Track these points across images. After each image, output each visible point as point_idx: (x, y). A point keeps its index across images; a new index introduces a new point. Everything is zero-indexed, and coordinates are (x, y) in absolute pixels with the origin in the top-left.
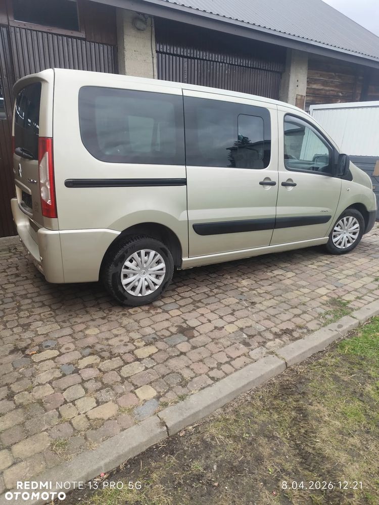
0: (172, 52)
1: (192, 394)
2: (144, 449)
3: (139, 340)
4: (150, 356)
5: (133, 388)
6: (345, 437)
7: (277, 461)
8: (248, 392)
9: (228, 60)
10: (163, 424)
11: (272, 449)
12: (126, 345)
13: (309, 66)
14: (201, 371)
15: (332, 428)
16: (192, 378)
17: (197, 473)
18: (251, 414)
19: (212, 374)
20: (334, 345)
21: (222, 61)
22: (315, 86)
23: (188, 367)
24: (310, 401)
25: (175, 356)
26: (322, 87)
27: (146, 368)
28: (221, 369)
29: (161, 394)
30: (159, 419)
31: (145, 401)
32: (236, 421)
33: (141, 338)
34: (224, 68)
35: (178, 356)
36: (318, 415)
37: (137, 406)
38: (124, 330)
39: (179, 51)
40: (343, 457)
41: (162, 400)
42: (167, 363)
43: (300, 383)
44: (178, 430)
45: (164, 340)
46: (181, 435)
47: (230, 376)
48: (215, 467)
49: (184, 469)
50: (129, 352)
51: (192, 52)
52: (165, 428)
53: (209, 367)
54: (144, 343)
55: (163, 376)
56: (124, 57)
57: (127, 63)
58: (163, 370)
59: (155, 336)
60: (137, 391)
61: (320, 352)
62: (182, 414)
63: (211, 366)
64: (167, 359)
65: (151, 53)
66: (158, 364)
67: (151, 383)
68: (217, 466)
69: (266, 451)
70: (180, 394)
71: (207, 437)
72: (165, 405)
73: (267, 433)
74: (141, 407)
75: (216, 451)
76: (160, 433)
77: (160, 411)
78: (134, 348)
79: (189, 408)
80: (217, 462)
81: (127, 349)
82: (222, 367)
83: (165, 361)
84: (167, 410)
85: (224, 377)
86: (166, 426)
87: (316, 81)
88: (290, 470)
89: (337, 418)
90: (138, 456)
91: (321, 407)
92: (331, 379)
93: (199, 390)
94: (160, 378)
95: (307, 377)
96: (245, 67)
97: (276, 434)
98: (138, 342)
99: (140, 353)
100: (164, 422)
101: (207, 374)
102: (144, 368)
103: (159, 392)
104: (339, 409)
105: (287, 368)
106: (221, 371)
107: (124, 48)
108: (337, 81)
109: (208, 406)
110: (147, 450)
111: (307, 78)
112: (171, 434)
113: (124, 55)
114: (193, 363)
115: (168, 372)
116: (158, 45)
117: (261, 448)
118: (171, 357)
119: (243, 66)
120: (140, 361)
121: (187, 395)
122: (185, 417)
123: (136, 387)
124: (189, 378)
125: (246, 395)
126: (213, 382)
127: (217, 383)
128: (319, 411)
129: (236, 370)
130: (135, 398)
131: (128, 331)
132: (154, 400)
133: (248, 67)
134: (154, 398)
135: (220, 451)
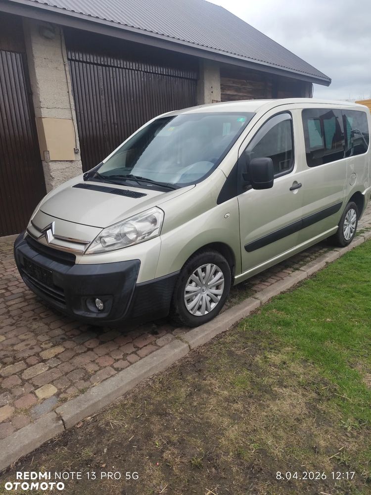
0: (85, 60)
1: (94, 386)
2: (38, 445)
3: (47, 342)
4: (56, 356)
5: (33, 388)
6: (230, 404)
7: (166, 435)
8: (151, 377)
9: (143, 67)
10: (60, 418)
11: (163, 425)
12: (32, 348)
13: (221, 74)
14: (107, 364)
15: (220, 398)
16: (96, 372)
17: (87, 459)
18: (149, 397)
19: (116, 365)
20: (236, 325)
21: (137, 68)
22: (229, 92)
23: (93, 362)
24: (205, 376)
25: (82, 353)
26: (235, 93)
27: (50, 368)
28: (127, 359)
29: (62, 391)
30: (55, 414)
31: (44, 399)
32: (132, 405)
33: (49, 340)
34: (139, 76)
35: (85, 352)
36: (210, 388)
37: (35, 405)
38: (33, 334)
39: (92, 58)
40: (226, 421)
41: (62, 396)
42: (72, 360)
43: (199, 362)
44: (76, 422)
45: (73, 339)
46: (78, 427)
47: (133, 365)
48: (105, 450)
49: (74, 458)
50: (34, 355)
51: (106, 59)
52: (61, 422)
53: (115, 359)
54: (51, 344)
55: (67, 374)
56: (34, 65)
57: (37, 71)
58: (67, 367)
59: (63, 336)
60: (36, 391)
61: (223, 332)
62: (80, 407)
63: (117, 358)
64: (73, 356)
65: (62, 61)
66: (63, 362)
67: (52, 382)
68: (108, 449)
69: (155, 428)
70: (81, 388)
71: (101, 424)
72: (65, 400)
73: (160, 411)
74: (39, 405)
75: (109, 435)
76: (55, 427)
77: (58, 407)
78: (41, 350)
79: (88, 400)
80: (108, 445)
81: (32, 352)
82: (127, 358)
83: (71, 359)
84: (65, 405)
85: (128, 366)
86: (62, 420)
87: (229, 88)
88: (175, 441)
89: (226, 388)
90: (31, 453)
91: (213, 381)
92: (226, 355)
93: (101, 382)
94: (63, 375)
95: (206, 356)
96: (161, 74)
97: (169, 411)
98: (46, 344)
99: (45, 355)
100: (61, 417)
101: (112, 366)
102: (47, 368)
103: (61, 389)
104: (229, 380)
105: (190, 350)
106: (126, 361)
107: (33, 56)
108: (249, 87)
109: (109, 396)
110: (41, 447)
111: (221, 85)
112: (68, 427)
113: (33, 63)
114: (99, 357)
115: (72, 368)
116: (69, 53)
117: (152, 426)
118: (78, 354)
119: (158, 74)
120: (44, 362)
121: (88, 388)
122: (83, 409)
123: (37, 387)
124: (93, 372)
125: (148, 379)
126: (116, 372)
127: (120, 373)
128: (211, 384)
129: (141, 358)
130: (34, 398)
131: (37, 335)
132: (54, 397)
133: (163, 75)
134: (54, 395)
135: (113, 435)
